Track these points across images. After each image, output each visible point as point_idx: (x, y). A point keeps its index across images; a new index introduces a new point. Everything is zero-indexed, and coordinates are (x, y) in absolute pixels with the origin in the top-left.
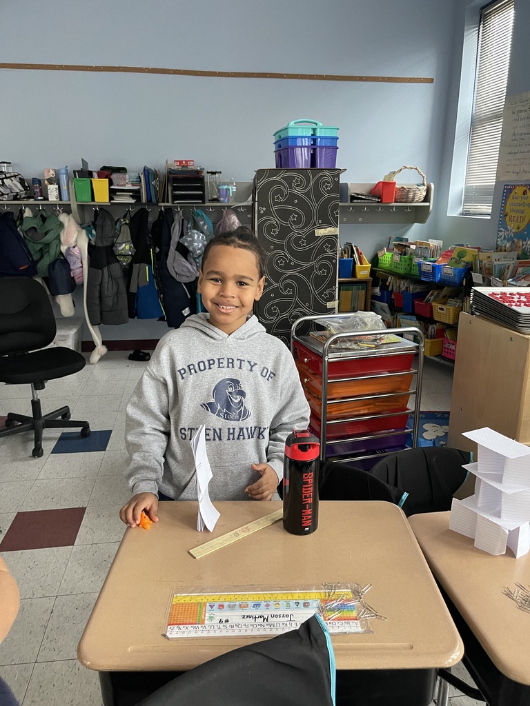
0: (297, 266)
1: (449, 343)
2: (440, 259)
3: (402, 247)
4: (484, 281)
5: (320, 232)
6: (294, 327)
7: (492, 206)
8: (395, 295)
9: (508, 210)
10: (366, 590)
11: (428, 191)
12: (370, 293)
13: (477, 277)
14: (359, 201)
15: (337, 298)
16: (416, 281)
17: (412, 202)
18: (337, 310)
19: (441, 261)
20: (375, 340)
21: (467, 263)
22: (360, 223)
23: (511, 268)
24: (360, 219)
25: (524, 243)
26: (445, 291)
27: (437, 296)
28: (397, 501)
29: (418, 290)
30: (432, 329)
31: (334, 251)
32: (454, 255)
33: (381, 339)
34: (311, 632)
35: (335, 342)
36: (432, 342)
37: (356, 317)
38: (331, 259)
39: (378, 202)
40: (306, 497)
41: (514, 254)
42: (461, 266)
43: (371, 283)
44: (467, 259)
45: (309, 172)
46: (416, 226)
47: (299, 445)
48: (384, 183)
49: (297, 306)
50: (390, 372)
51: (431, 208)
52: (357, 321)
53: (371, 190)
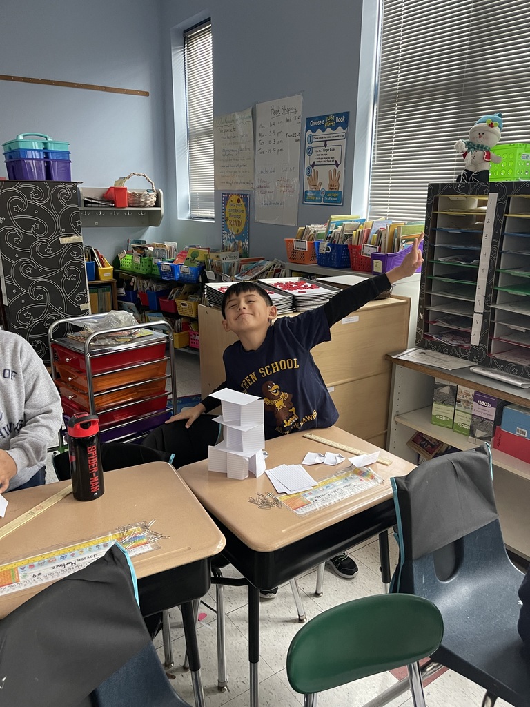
0: (44, 272)
1: (195, 334)
2: (177, 259)
3: (141, 250)
4: (216, 278)
5: (64, 240)
6: (50, 330)
7: (215, 211)
8: (141, 295)
9: (227, 215)
10: (151, 523)
11: (158, 196)
12: (116, 295)
13: (210, 274)
14: (93, 205)
15: (89, 300)
16: (158, 280)
17: (144, 206)
18: (90, 311)
19: (178, 261)
20: (130, 335)
21: (201, 262)
22: (96, 226)
23: (236, 266)
24: (96, 223)
25: (244, 243)
26: (185, 288)
27: (179, 293)
28: (167, 460)
29: (161, 289)
30: (179, 323)
31: (81, 257)
32: (189, 255)
33: (135, 333)
34: (115, 556)
35: (94, 340)
36: (179, 336)
37: (110, 316)
38: (79, 264)
39: (112, 206)
40: (92, 467)
41: (237, 253)
42: (196, 265)
43: (115, 285)
44: (200, 258)
45: (46, 184)
46: (151, 229)
47: (81, 424)
48: (116, 189)
49: (51, 310)
50: (146, 362)
51: (163, 212)
52: (111, 320)
53: (103, 195)
